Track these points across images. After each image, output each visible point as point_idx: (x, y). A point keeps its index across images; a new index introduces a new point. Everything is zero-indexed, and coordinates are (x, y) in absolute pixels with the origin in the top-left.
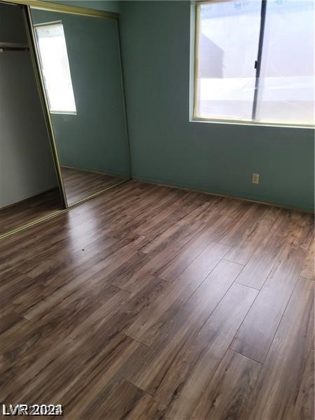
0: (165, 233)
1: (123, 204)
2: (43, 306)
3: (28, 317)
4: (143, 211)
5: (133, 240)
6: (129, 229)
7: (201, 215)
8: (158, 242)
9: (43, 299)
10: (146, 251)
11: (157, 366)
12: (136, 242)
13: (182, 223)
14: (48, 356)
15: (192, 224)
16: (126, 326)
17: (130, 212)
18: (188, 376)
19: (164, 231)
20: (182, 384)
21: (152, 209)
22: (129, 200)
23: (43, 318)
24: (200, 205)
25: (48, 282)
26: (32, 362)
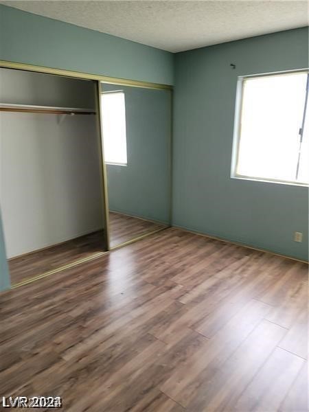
0: (203, 284)
1: (162, 251)
2: (81, 348)
4: (181, 259)
5: (170, 288)
6: (166, 277)
7: (240, 269)
8: (195, 293)
9: (81, 340)
10: (184, 301)
12: (174, 290)
13: (220, 275)
15: (231, 277)
16: (162, 381)
17: (169, 259)
19: (202, 282)
21: (189, 259)
23: (80, 361)
24: (239, 259)
25: (88, 323)
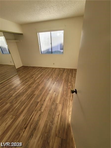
3: (13, 95)
11: (41, 97)
14: (19, 101)
18: (46, 97)
20: (45, 99)
22: (31, 71)
26: (16, 103)
